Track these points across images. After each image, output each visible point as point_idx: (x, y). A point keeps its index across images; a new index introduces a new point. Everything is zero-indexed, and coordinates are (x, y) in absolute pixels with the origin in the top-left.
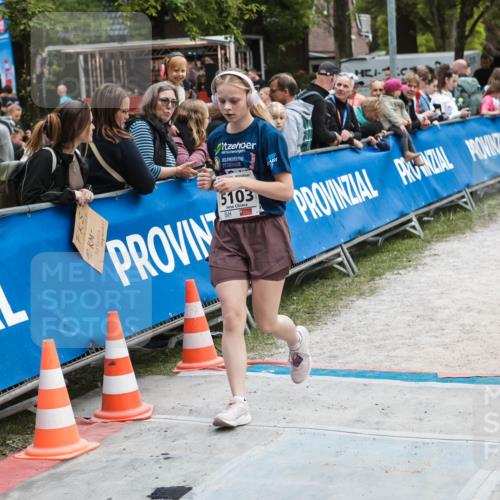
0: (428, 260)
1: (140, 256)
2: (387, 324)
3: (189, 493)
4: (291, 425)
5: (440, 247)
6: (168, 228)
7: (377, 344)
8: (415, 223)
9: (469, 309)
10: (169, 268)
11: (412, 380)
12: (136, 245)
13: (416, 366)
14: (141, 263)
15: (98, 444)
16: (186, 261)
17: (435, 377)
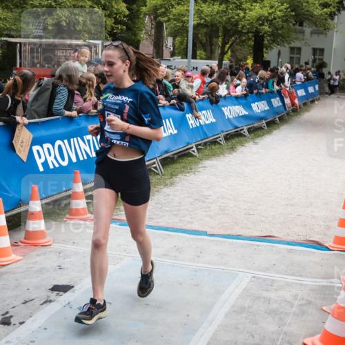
0: (201, 169)
1: (50, 155)
2: (180, 203)
3: (72, 289)
4: (129, 255)
5: (207, 163)
6: (66, 141)
7: (175, 213)
8: (194, 149)
9: (223, 198)
10: (65, 164)
11: (194, 234)
12: (48, 149)
13: (196, 227)
14: (50, 159)
15: (21, 258)
16: (74, 160)
17: (205, 233)
